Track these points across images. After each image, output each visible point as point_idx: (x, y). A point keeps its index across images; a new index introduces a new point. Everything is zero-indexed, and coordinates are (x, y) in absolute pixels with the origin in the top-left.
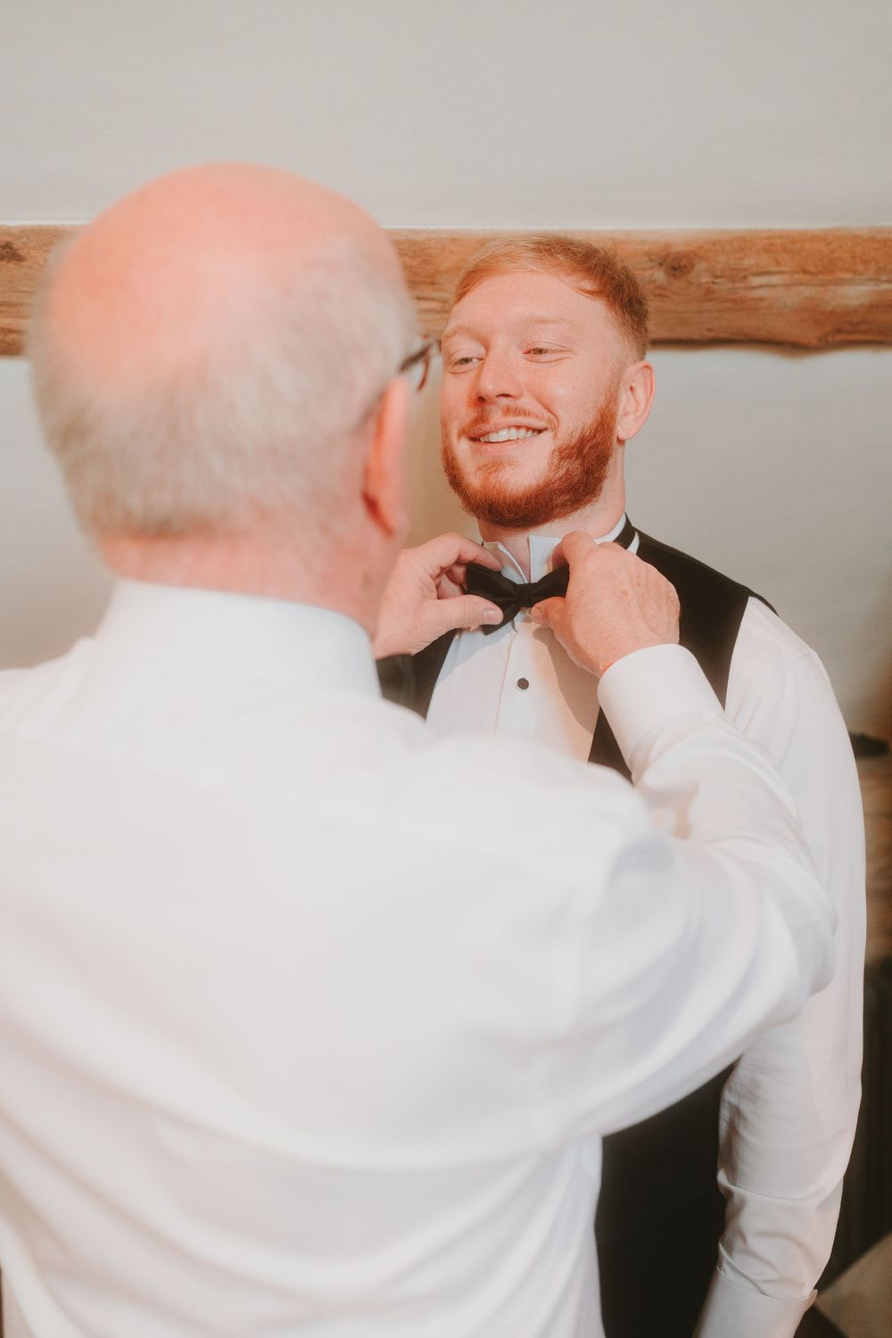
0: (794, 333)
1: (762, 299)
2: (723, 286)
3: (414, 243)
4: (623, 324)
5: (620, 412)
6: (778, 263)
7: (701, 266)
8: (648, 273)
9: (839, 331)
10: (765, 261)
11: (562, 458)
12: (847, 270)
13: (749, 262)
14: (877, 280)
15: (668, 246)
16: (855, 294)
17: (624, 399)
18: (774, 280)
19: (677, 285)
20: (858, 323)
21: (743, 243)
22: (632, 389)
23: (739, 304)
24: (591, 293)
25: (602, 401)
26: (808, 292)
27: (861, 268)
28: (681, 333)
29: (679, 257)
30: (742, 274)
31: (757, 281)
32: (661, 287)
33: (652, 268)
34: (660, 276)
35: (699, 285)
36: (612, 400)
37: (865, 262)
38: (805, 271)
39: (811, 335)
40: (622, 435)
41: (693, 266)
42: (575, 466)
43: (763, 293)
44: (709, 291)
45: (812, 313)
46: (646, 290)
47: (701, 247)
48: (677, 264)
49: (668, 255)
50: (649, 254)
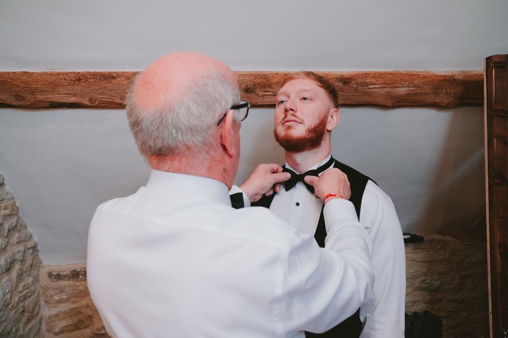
0: (384, 103)
1: (373, 92)
2: (361, 88)
3: (264, 75)
4: (330, 97)
5: (328, 122)
6: (378, 81)
7: (353, 82)
8: (337, 84)
9: (398, 102)
10: (373, 80)
11: (309, 132)
12: (399, 84)
13: (368, 81)
14: (409, 87)
15: (343, 76)
16: (403, 91)
17: (329, 118)
18: (377, 86)
19: (346, 88)
20: (404, 100)
21: (366, 75)
22: (332, 116)
23: (366, 94)
24: (321, 86)
25: (322, 118)
26: (387, 90)
27: (404, 83)
28: (348, 102)
29: (346, 79)
30: (367, 84)
31: (371, 86)
32: (341, 88)
33: (338, 82)
34: (340, 84)
35: (353, 87)
36: (326, 117)
37: (405, 81)
38: (386, 84)
39: (390, 103)
40: (329, 129)
41: (351, 82)
42: (313, 135)
43: (373, 90)
44: (356, 90)
45: (389, 96)
46: (337, 89)
47: (353, 76)
48: (346, 80)
49: (343, 78)
50: (337, 78)
